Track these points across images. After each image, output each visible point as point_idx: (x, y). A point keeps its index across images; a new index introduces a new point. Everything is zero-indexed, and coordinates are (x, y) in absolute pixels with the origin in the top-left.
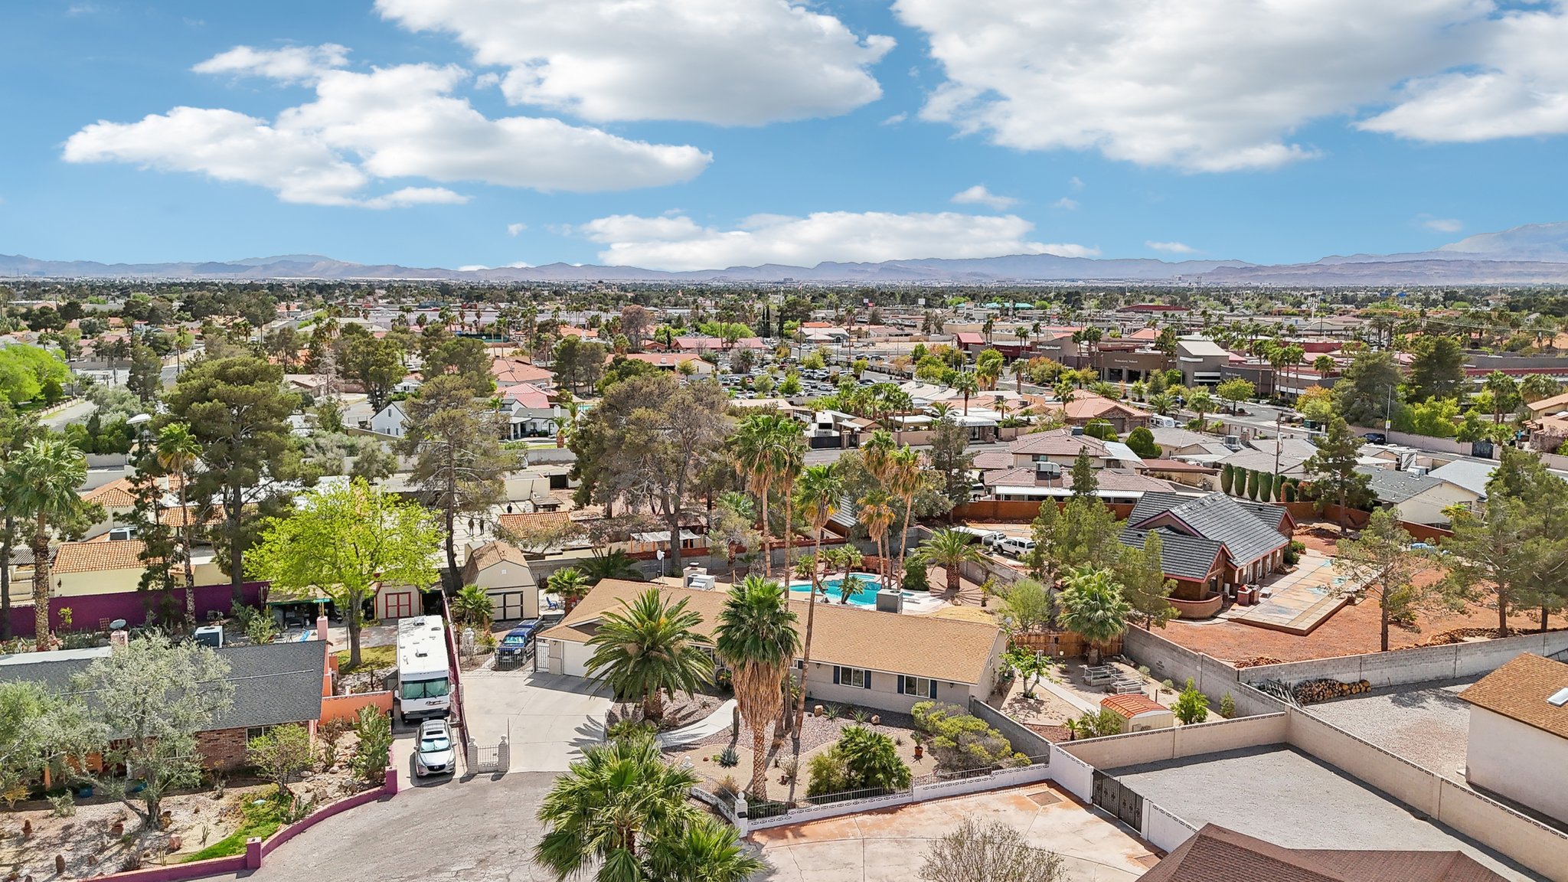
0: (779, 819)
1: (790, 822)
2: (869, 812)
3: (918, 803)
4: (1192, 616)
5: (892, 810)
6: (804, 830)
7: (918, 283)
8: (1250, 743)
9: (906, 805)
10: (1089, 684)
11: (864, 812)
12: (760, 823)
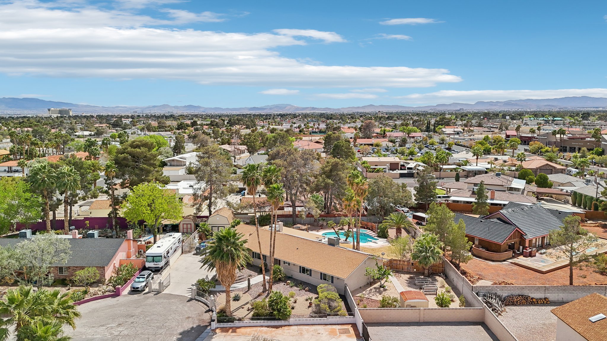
0: (231, 324)
1: (235, 326)
2: (268, 327)
3: (291, 325)
4: (493, 259)
5: (277, 327)
6: (238, 330)
7: (520, 110)
8: (463, 320)
9: (286, 325)
10: (415, 284)
11: (266, 326)
12: (222, 325)
